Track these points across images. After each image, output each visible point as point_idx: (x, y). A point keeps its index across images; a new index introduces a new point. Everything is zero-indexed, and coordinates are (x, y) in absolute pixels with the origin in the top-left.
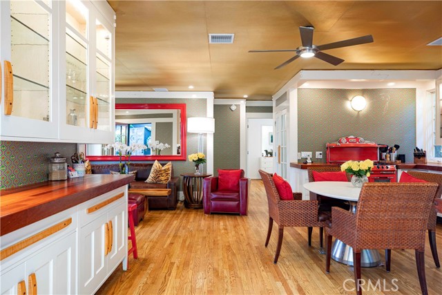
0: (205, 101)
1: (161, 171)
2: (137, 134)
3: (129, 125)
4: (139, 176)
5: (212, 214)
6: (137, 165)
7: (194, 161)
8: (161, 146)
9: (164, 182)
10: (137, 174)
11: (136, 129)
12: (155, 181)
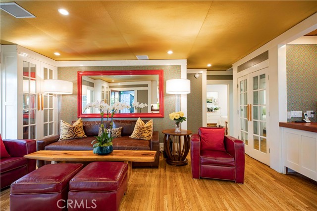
0: (179, 67)
1: (143, 128)
2: (126, 98)
3: (120, 92)
4: (124, 132)
5: (201, 178)
6: (123, 122)
7: (175, 119)
8: (142, 106)
9: (147, 139)
10: (122, 129)
11: (125, 95)
12: (138, 138)
